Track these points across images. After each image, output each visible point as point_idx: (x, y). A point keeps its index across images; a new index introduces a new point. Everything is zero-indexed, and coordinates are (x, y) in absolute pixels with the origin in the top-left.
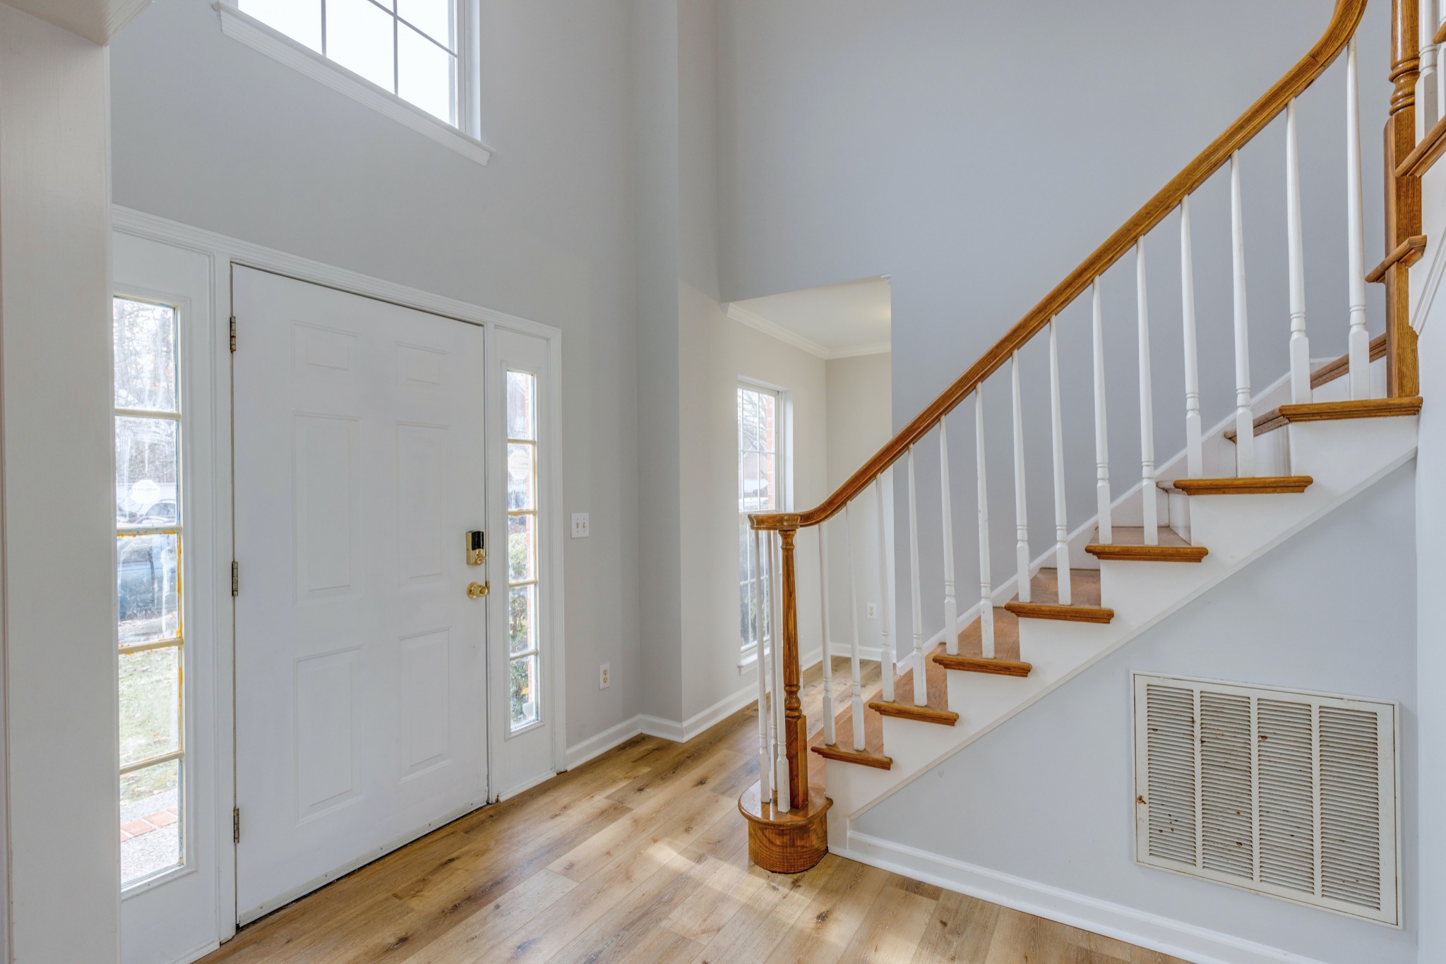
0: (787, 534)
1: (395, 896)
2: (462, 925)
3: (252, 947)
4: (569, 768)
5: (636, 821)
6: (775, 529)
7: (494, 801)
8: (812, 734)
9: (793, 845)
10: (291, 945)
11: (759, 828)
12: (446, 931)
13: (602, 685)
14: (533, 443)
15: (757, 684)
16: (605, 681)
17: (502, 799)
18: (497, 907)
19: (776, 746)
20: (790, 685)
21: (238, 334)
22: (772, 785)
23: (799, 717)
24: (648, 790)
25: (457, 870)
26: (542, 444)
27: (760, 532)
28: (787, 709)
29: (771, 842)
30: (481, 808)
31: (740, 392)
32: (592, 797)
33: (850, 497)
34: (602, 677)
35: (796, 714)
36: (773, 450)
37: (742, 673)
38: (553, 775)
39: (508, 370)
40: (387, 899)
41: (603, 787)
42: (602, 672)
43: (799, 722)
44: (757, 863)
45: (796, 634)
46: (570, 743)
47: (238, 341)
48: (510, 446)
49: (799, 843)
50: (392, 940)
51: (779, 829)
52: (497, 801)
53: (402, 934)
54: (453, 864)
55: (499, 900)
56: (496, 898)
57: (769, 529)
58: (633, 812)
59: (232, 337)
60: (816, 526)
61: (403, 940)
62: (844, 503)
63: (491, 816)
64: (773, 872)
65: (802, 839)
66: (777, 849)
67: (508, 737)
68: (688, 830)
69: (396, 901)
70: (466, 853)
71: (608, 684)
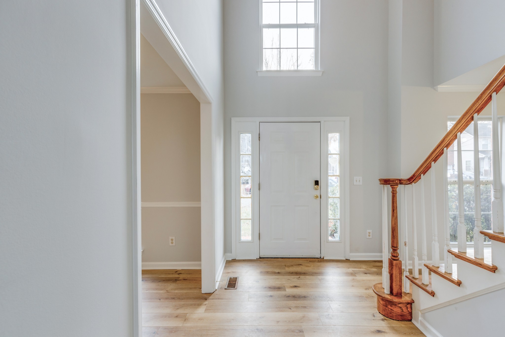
0: (393, 187)
1: (285, 265)
2: (290, 276)
3: (259, 261)
4: (351, 259)
5: (353, 279)
6: (389, 184)
7: (322, 258)
10: (264, 264)
12: (286, 276)
13: (368, 237)
14: (338, 154)
17: (325, 258)
18: (299, 277)
20: (393, 247)
21: (260, 137)
24: (368, 275)
25: (300, 267)
26: (342, 154)
28: (392, 255)
30: (318, 258)
32: (349, 268)
34: (368, 234)
38: (344, 259)
39: (329, 133)
40: (283, 265)
41: (353, 267)
46: (352, 252)
47: (260, 138)
48: (329, 155)
50: (277, 272)
52: (323, 258)
53: (279, 272)
54: (300, 266)
55: (301, 276)
56: (301, 275)
58: (356, 277)
59: (259, 137)
61: (279, 273)
63: (319, 261)
64: (379, 312)
67: (328, 241)
68: (366, 289)
69: (284, 266)
70: (305, 265)
71: (371, 237)
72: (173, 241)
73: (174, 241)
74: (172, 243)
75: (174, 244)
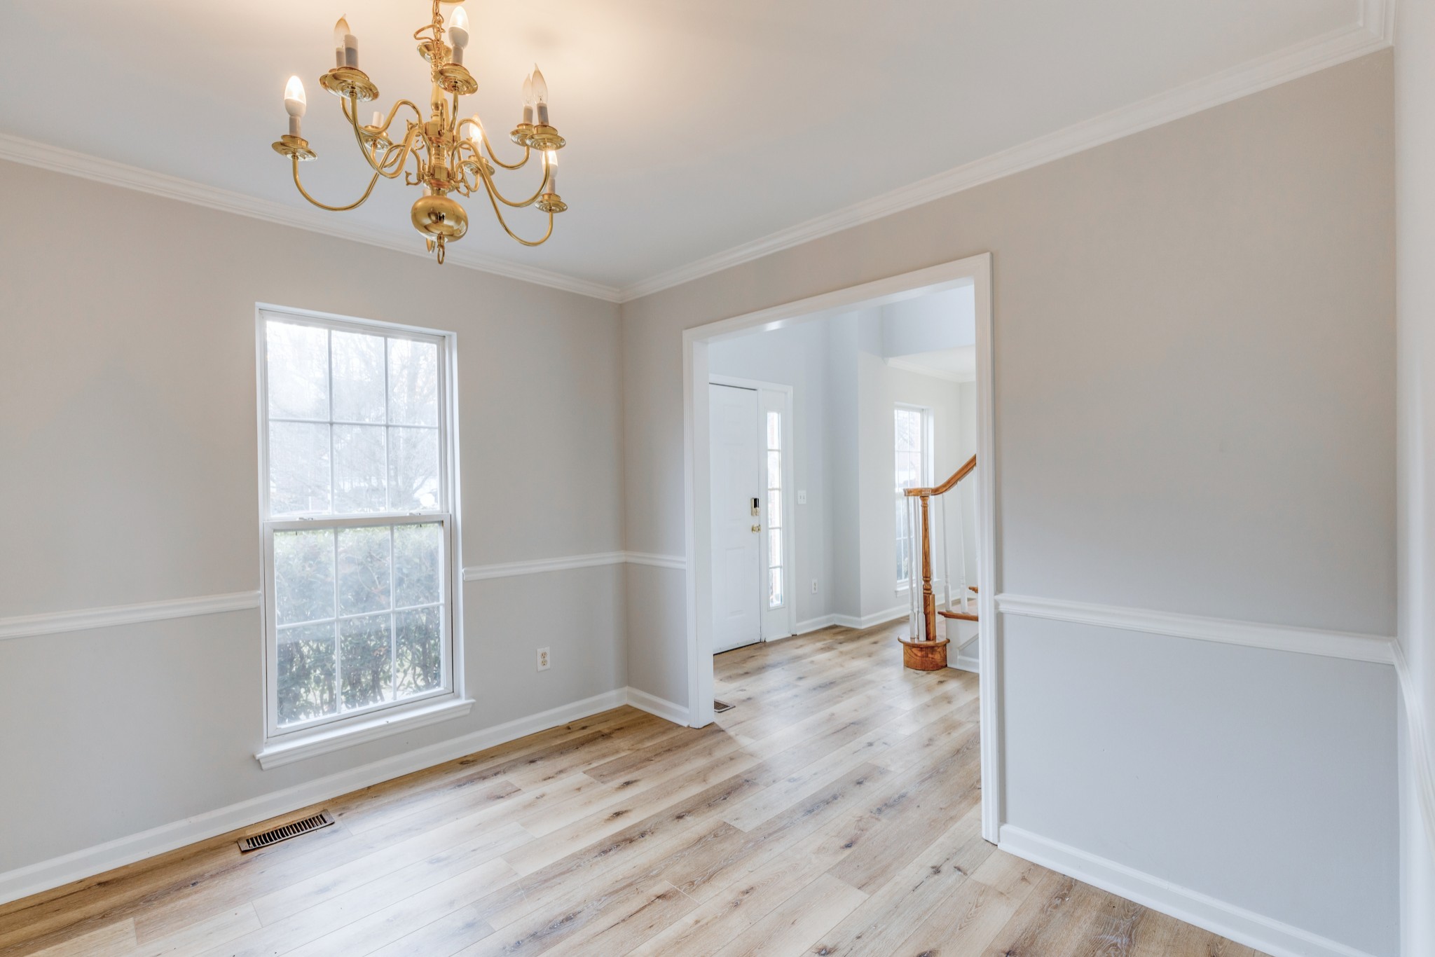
0: (924, 498)
4: (798, 634)
6: (918, 495)
7: (763, 641)
8: (939, 601)
9: (927, 656)
11: (909, 646)
13: (813, 591)
14: (779, 451)
15: (909, 605)
16: (815, 589)
17: (767, 641)
19: (918, 612)
20: (926, 577)
22: (916, 633)
23: (930, 594)
26: (783, 451)
27: (910, 498)
28: (924, 589)
29: (916, 655)
30: (758, 643)
31: (896, 411)
33: (959, 479)
34: (813, 586)
35: (929, 592)
36: (919, 450)
37: (898, 596)
38: (790, 635)
39: (768, 412)
41: (819, 641)
42: (813, 584)
43: (931, 596)
44: (908, 667)
45: (929, 551)
46: (798, 621)
48: (769, 453)
49: (930, 655)
51: (920, 648)
52: (765, 641)
57: (914, 495)
60: (941, 495)
62: (956, 482)
64: (915, 669)
65: (932, 654)
66: (918, 658)
67: (769, 610)
68: (868, 657)
71: (816, 591)
72: (545, 659)
73: (548, 658)
74: (544, 663)
75: (548, 666)
